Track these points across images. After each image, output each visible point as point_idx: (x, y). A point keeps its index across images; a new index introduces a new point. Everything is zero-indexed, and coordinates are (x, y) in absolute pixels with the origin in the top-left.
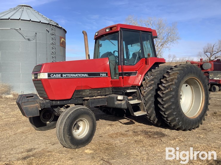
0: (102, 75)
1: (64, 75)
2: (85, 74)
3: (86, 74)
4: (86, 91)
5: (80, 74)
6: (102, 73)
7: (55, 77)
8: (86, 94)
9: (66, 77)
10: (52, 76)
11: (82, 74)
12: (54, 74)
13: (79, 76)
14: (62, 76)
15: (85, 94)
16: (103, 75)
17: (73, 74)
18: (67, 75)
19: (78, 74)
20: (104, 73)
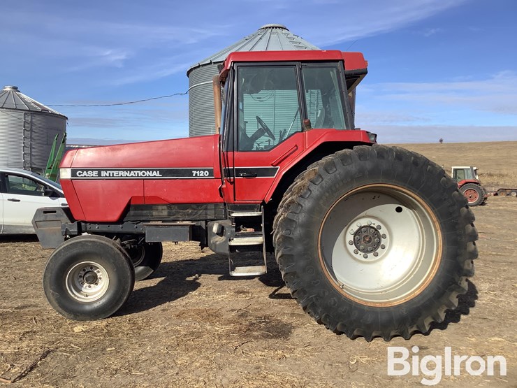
0: (196, 174)
1: (103, 173)
2: (153, 170)
3: (155, 172)
4: (160, 208)
5: (141, 170)
6: (197, 170)
7: (85, 176)
8: (161, 214)
9: (110, 176)
10: (80, 174)
11: (146, 170)
12: (83, 171)
13: (138, 176)
14: (99, 175)
15: (157, 214)
16: (201, 175)
17: (124, 170)
18: (111, 172)
19: (136, 172)
20: (204, 170)
